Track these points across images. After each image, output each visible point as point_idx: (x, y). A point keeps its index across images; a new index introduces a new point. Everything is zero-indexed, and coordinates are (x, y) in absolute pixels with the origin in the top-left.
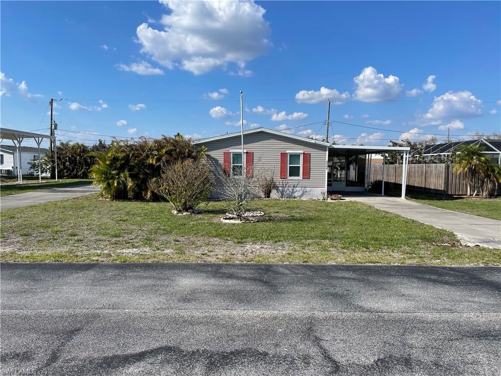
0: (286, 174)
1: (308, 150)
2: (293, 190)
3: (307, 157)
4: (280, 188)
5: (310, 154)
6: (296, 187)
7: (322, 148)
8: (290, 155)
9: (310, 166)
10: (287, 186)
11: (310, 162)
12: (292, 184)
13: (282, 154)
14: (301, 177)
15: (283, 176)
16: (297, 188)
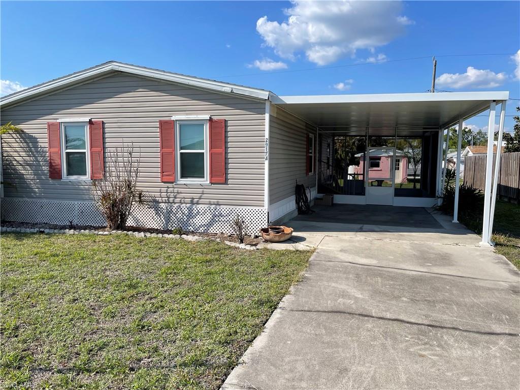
0: (175, 172)
1: (222, 113)
2: (190, 209)
3: (219, 129)
4: (162, 205)
5: (226, 121)
6: (198, 203)
7: (253, 105)
8: (180, 126)
9: (226, 153)
10: (177, 200)
11: (226, 142)
12: (187, 194)
13: (162, 124)
14: (206, 180)
15: (167, 177)
16: (199, 206)
